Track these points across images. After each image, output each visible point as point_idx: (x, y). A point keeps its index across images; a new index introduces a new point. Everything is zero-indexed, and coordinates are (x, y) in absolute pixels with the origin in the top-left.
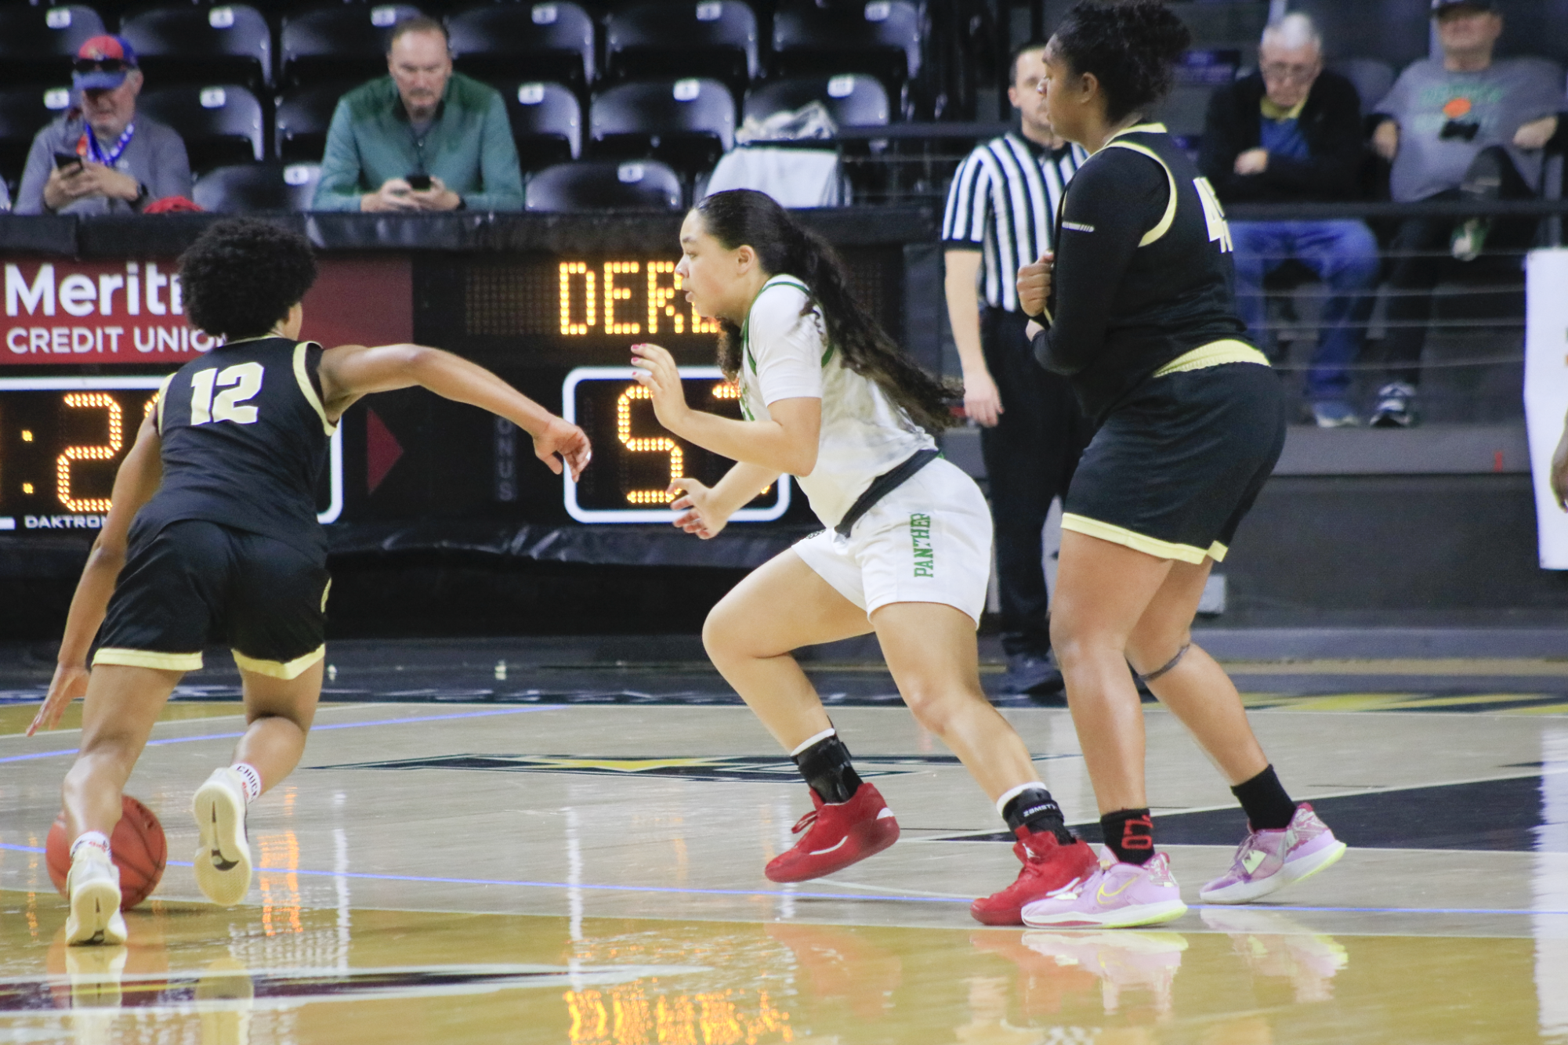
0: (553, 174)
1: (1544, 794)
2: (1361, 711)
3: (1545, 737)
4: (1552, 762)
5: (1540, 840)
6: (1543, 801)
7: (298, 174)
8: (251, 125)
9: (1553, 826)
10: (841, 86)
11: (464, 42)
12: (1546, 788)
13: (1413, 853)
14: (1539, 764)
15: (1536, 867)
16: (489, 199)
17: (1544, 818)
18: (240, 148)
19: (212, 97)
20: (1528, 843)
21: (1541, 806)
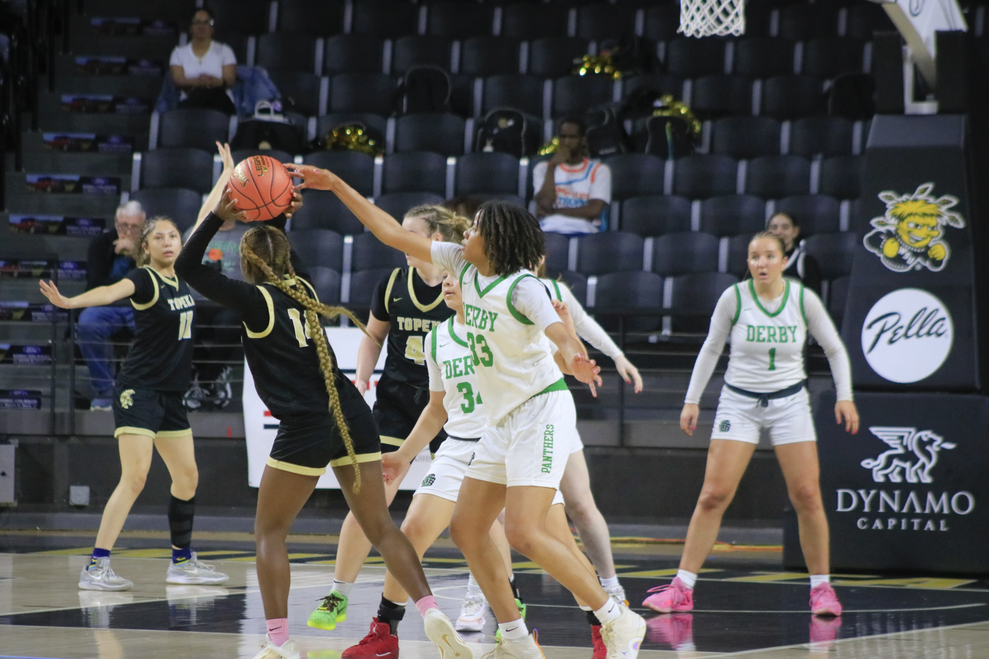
1: (246, 603)
2: (155, 558)
3: (248, 573)
4: (252, 587)
5: (243, 627)
6: (246, 607)
9: (251, 620)
12: (247, 600)
13: (176, 633)
14: (244, 588)
15: (242, 640)
17: (245, 616)
20: (236, 628)
21: (244, 609)
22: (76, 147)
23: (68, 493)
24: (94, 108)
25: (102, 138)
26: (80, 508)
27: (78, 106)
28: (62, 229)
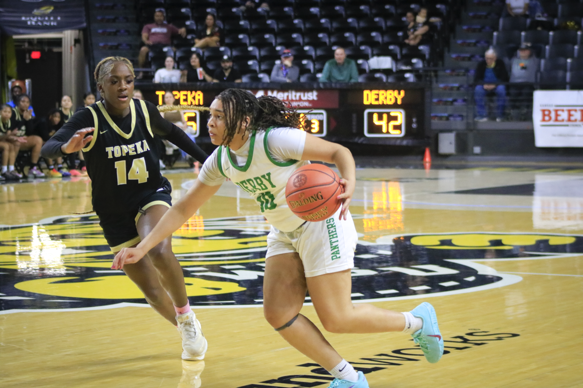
0: (364, 76)
7: (319, 75)
8: (311, 67)
10: (414, 61)
11: (348, 52)
16: (353, 81)
18: (309, 71)
19: (305, 62)
22: (474, 31)
23: (472, 150)
24: (480, 17)
25: (483, 27)
26: (477, 155)
27: (475, 17)
28: (470, 59)
